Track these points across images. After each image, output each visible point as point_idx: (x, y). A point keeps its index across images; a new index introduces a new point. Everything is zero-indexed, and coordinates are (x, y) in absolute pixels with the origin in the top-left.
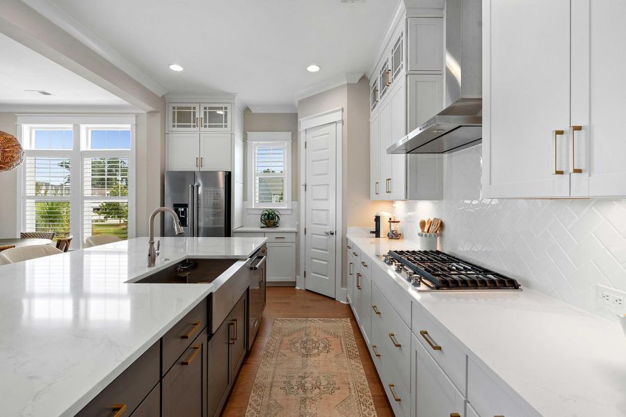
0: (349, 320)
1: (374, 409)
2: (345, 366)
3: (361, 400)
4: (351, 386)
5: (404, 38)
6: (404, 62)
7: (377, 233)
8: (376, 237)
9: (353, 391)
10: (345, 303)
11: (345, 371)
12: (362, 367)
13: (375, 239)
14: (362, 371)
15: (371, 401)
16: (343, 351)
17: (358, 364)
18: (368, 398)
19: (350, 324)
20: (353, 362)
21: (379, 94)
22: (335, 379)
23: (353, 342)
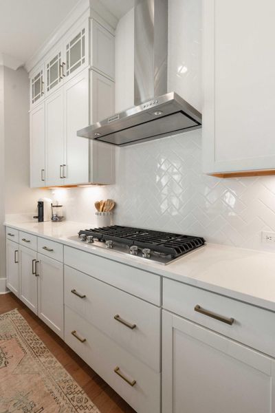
0: (16, 310)
1: (92, 405)
2: (36, 370)
3: (75, 403)
4: (56, 393)
5: (86, 34)
6: (86, 57)
7: (40, 218)
8: (39, 221)
9: (61, 399)
10: (4, 293)
11: (39, 378)
12: (55, 359)
13: (38, 224)
14: (59, 364)
15: (85, 396)
16: (25, 353)
17: (50, 358)
18: (80, 395)
19: (19, 315)
20: (42, 359)
21: (45, 86)
22: (31, 398)
23: (32, 334)
